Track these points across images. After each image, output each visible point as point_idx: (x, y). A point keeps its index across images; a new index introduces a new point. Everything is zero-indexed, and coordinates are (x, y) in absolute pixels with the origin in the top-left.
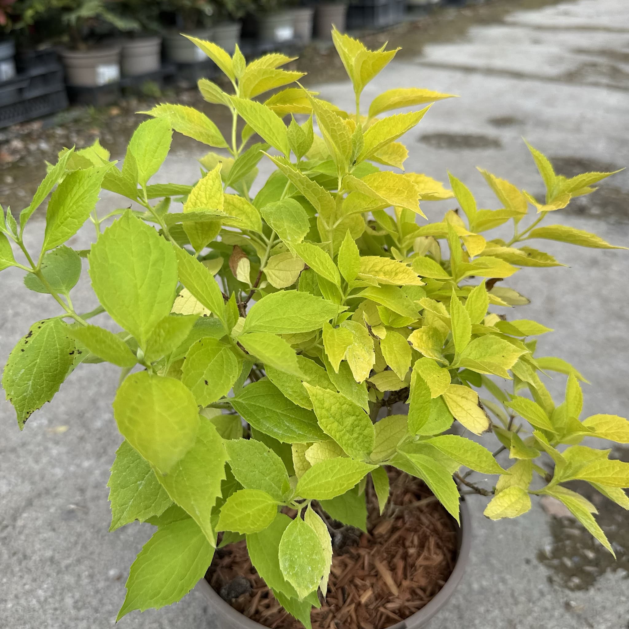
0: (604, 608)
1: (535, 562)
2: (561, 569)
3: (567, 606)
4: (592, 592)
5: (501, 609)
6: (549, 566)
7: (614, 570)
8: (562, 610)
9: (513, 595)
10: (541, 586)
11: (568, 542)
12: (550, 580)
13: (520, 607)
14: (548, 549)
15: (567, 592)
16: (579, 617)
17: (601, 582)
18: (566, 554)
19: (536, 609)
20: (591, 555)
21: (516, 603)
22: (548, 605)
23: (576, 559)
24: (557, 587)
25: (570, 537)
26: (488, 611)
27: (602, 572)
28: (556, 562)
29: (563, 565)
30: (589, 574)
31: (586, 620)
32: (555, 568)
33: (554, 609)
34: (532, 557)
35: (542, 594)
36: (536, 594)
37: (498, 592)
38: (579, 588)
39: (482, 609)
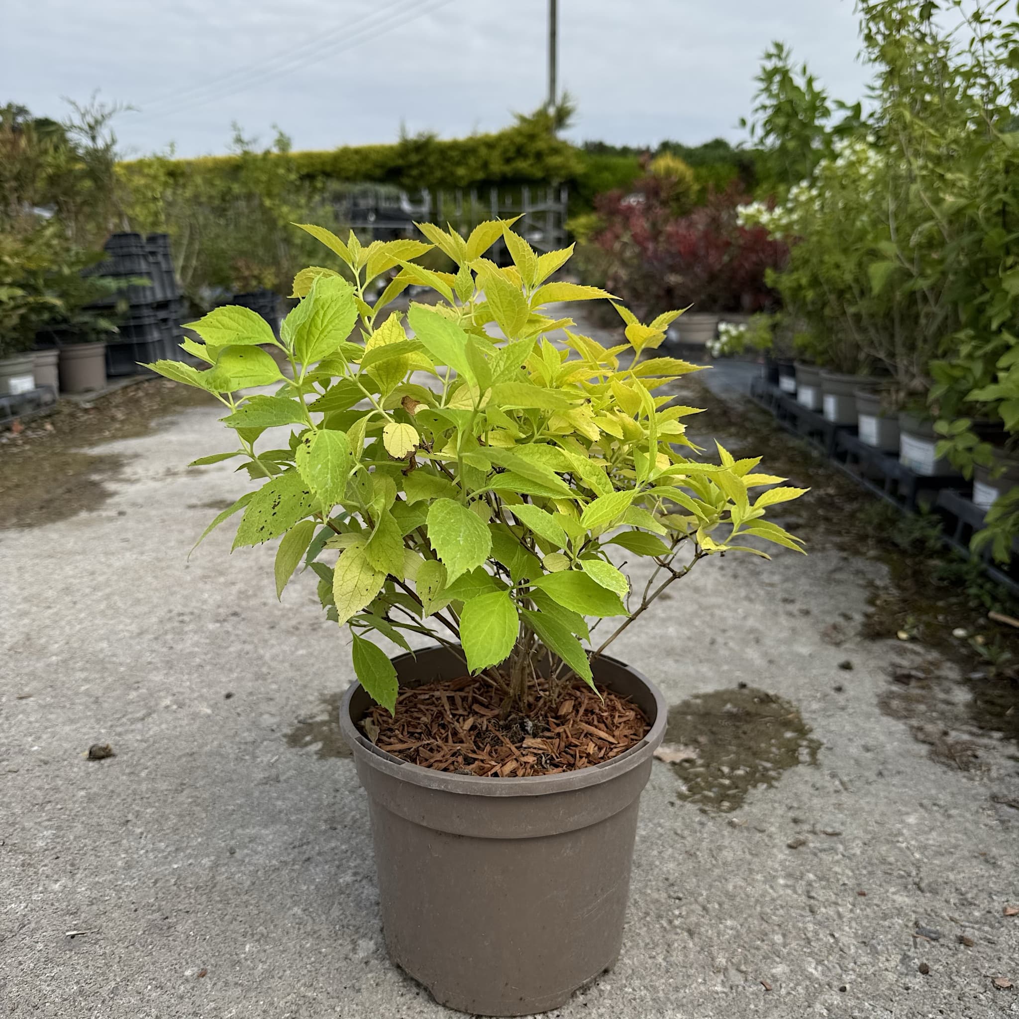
0: (765, 815)
1: (678, 802)
2: (706, 800)
3: (731, 824)
4: (746, 807)
5: (672, 847)
6: (694, 802)
7: (755, 786)
8: (729, 829)
9: (676, 834)
10: (697, 819)
11: (699, 780)
12: (703, 811)
13: (689, 839)
14: (684, 789)
15: (724, 814)
16: (748, 829)
17: (749, 798)
18: (703, 789)
19: (705, 835)
20: (727, 782)
21: (683, 837)
22: (714, 829)
23: (714, 789)
24: (713, 815)
25: (697, 775)
26: (660, 853)
27: (745, 791)
28: (697, 797)
29: (706, 797)
30: (734, 796)
31: (756, 828)
32: (701, 801)
33: (721, 831)
34: (674, 799)
35: (702, 824)
36: (698, 827)
37: (661, 835)
38: (732, 809)
39: (655, 853)
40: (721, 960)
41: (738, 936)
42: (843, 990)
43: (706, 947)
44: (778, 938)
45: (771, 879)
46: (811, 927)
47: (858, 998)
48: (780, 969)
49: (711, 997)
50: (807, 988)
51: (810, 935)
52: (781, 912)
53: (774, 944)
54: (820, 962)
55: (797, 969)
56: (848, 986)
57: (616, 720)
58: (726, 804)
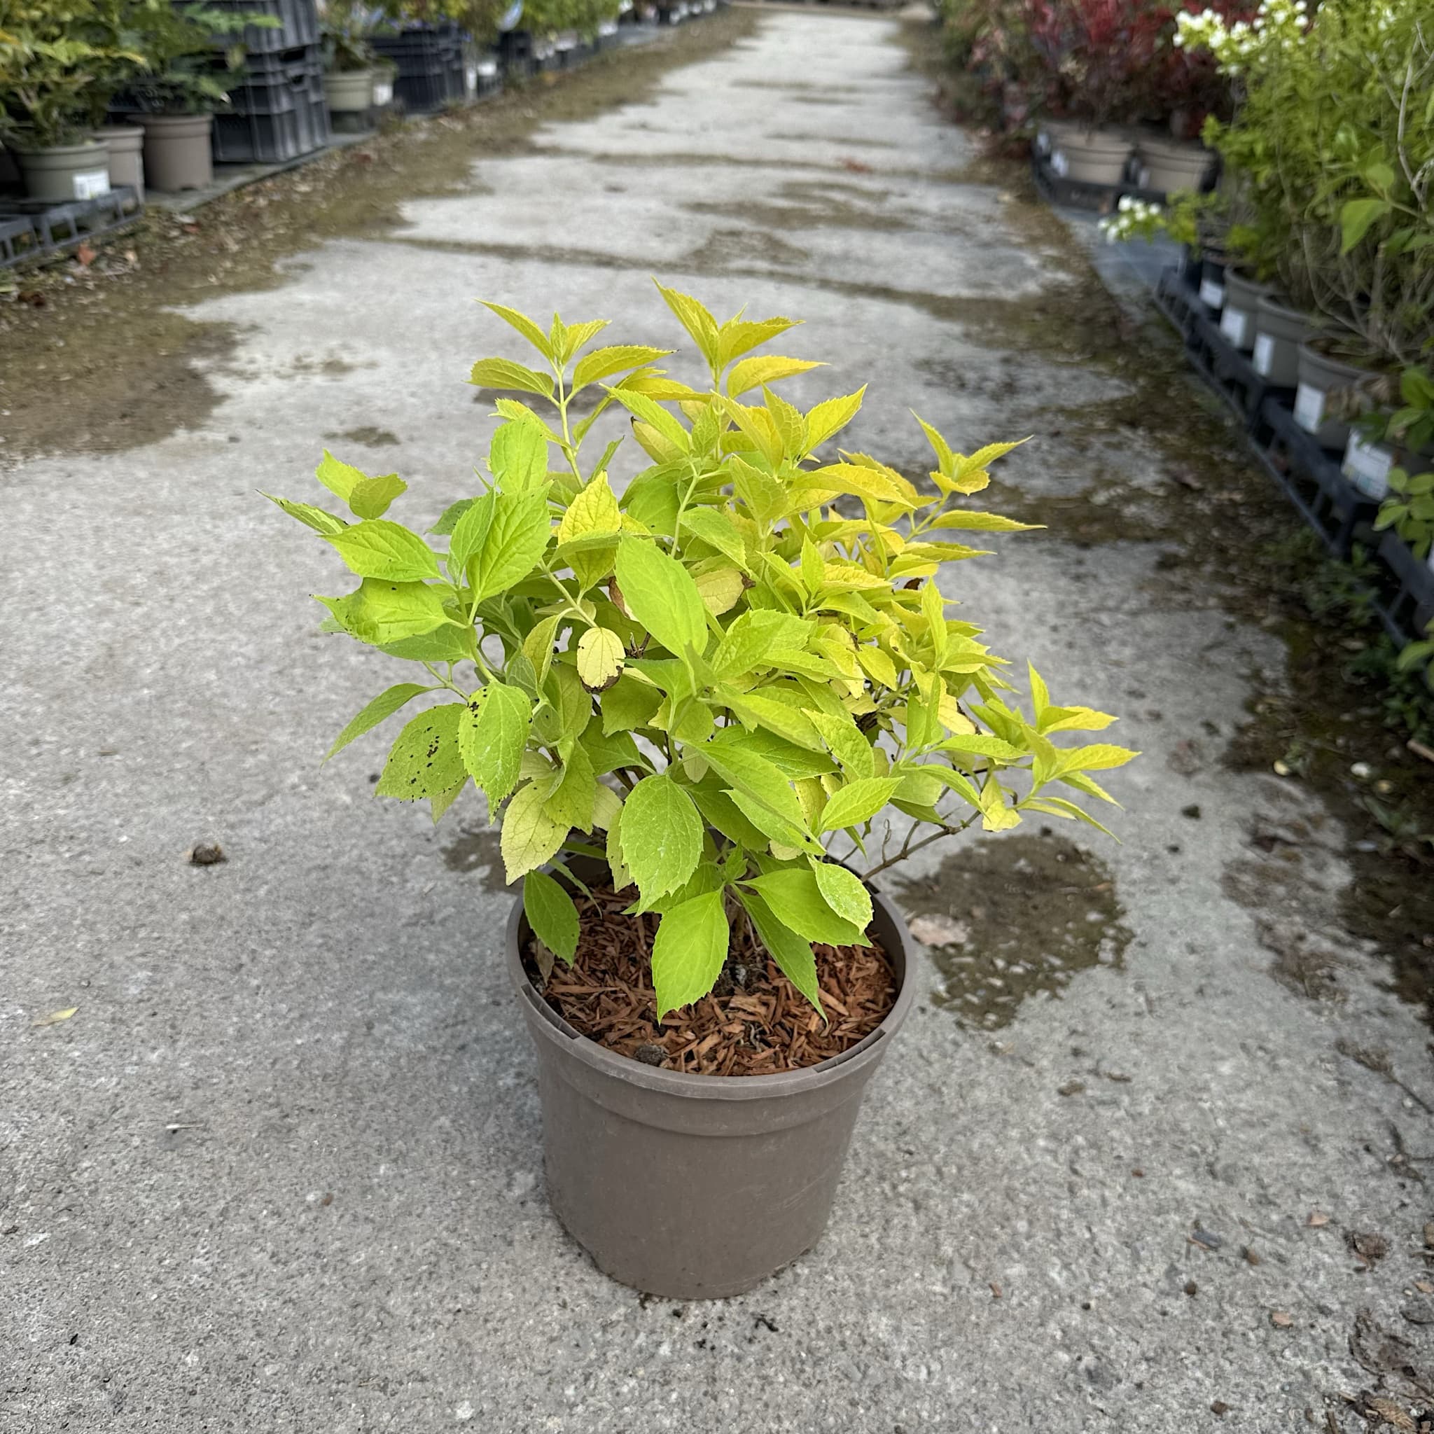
0: (1038, 1039)
1: (932, 1008)
2: (967, 1008)
3: (993, 1049)
4: (1016, 1025)
5: (912, 1075)
6: (950, 1010)
7: (1033, 994)
8: (989, 1056)
9: (921, 1056)
10: (951, 1036)
11: (963, 975)
12: (960, 1025)
13: (937, 1066)
14: (942, 988)
15: (986, 1033)
16: (1012, 1058)
17: (1023, 1012)
18: (966, 990)
19: (957, 1063)
20: (998, 983)
21: (930, 1063)
22: (970, 1055)
23: (981, 993)
24: (972, 1032)
25: (962, 968)
26: (897, 1083)
27: (1020, 1000)
28: (957, 1002)
29: (968, 1003)
30: (1004, 1005)
31: (1022, 1059)
32: (960, 1009)
33: (978, 1058)
34: (926, 1003)
35: (956, 1044)
36: (949, 1048)
37: (902, 1056)
38: (998, 1026)
39: (890, 1082)
40: (948, 1250)
41: (973, 1217)
42: (1087, 1307)
43: (932, 1229)
44: (1022, 1226)
45: (1028, 1139)
46: (1065, 1214)
47: (1102, 1321)
48: (1016, 1270)
49: (925, 1299)
50: (1044, 1299)
51: (1062, 1225)
52: (1033, 1189)
53: (1015, 1234)
54: (1066, 1266)
55: (1038, 1273)
56: (1093, 1303)
57: (853, 974)
58: (992, 1017)
